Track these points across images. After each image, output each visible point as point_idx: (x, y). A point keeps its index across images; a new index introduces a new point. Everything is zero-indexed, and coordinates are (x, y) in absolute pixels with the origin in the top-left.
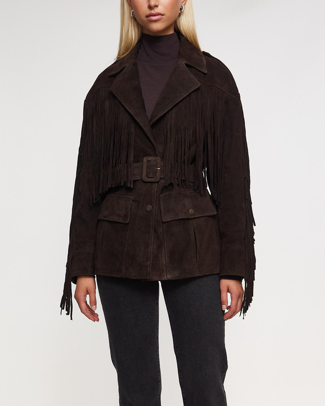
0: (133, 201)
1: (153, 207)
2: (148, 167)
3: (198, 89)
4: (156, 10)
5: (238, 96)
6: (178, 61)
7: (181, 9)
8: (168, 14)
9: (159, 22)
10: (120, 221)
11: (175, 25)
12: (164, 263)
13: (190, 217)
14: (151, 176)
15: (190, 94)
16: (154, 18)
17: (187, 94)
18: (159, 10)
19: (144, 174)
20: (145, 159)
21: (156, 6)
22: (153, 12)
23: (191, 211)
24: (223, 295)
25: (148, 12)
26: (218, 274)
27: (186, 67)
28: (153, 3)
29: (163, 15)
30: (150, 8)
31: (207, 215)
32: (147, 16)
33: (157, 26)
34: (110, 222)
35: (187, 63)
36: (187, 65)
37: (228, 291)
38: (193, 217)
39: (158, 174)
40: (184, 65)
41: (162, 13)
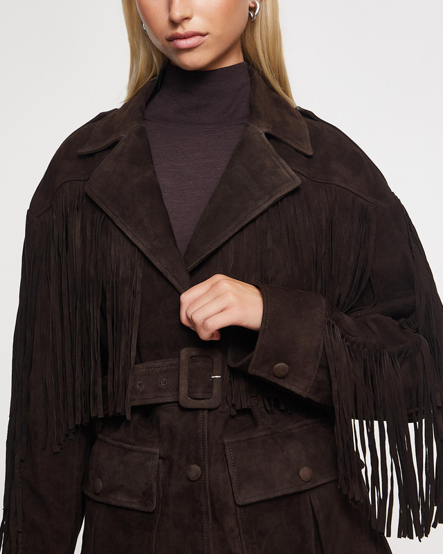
0: (160, 458)
1: (203, 469)
2: (191, 372)
3: (296, 190)
4: (189, 27)
6: (247, 126)
8: (216, 31)
9: (196, 50)
10: (134, 506)
13: (303, 488)
14: (199, 395)
15: (276, 203)
16: (183, 43)
17: (271, 202)
18: (195, 25)
19: (183, 390)
20: (184, 354)
21: (188, 19)
22: (180, 31)
23: (305, 472)
25: (170, 32)
27: (267, 141)
28: (177, 14)
29: (203, 35)
30: (174, 24)
32: (169, 39)
33: (195, 59)
34: (109, 505)
35: (270, 131)
36: (269, 137)
38: (309, 486)
39: (216, 390)
40: (263, 135)
41: (203, 31)
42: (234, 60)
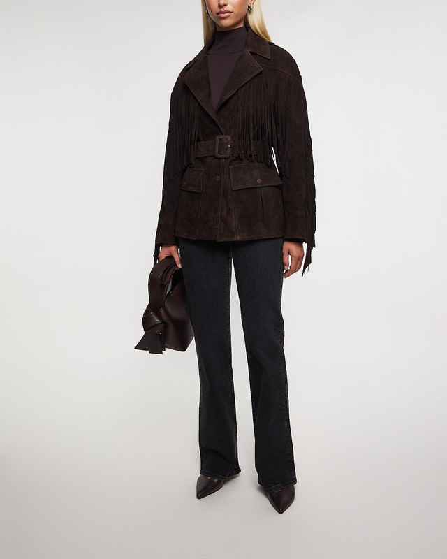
0: (204, 173)
1: (221, 178)
2: (220, 145)
3: (261, 72)
4: (226, 9)
5: (300, 78)
6: (243, 50)
7: (249, 7)
8: (236, 12)
9: (228, 18)
10: (195, 191)
11: (245, 20)
12: (235, 226)
13: (258, 186)
14: (222, 153)
15: (253, 78)
16: (223, 15)
17: (251, 78)
18: (228, 8)
19: (217, 151)
20: (217, 138)
21: (226, 5)
22: (222, 10)
23: (259, 181)
24: (285, 257)
25: (218, 10)
26: (282, 237)
27: (250, 55)
28: (222, 3)
29: (231, 13)
30: (220, 6)
31: (274, 185)
32: (218, 14)
33: (227, 22)
34: (187, 191)
35: (252, 50)
36: (251, 53)
37: (289, 254)
38: (260, 186)
39: (228, 151)
40: (249, 53)
41: (231, 11)
42: (241, 25)
